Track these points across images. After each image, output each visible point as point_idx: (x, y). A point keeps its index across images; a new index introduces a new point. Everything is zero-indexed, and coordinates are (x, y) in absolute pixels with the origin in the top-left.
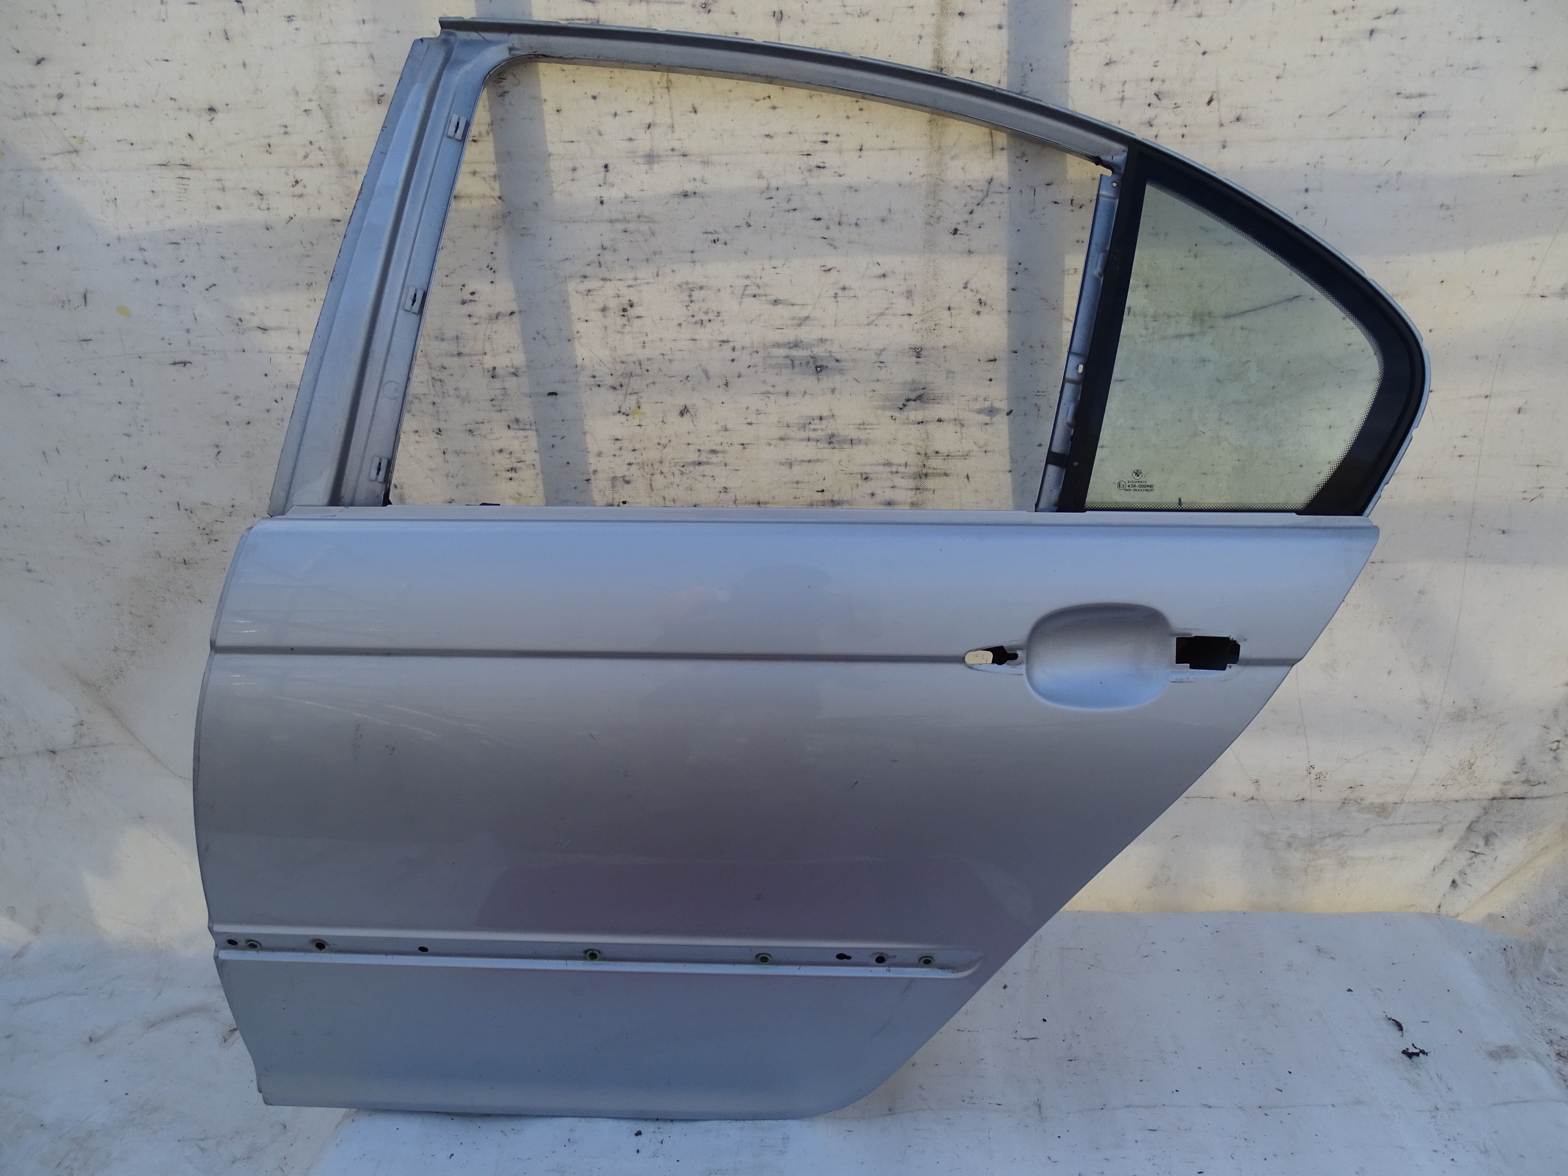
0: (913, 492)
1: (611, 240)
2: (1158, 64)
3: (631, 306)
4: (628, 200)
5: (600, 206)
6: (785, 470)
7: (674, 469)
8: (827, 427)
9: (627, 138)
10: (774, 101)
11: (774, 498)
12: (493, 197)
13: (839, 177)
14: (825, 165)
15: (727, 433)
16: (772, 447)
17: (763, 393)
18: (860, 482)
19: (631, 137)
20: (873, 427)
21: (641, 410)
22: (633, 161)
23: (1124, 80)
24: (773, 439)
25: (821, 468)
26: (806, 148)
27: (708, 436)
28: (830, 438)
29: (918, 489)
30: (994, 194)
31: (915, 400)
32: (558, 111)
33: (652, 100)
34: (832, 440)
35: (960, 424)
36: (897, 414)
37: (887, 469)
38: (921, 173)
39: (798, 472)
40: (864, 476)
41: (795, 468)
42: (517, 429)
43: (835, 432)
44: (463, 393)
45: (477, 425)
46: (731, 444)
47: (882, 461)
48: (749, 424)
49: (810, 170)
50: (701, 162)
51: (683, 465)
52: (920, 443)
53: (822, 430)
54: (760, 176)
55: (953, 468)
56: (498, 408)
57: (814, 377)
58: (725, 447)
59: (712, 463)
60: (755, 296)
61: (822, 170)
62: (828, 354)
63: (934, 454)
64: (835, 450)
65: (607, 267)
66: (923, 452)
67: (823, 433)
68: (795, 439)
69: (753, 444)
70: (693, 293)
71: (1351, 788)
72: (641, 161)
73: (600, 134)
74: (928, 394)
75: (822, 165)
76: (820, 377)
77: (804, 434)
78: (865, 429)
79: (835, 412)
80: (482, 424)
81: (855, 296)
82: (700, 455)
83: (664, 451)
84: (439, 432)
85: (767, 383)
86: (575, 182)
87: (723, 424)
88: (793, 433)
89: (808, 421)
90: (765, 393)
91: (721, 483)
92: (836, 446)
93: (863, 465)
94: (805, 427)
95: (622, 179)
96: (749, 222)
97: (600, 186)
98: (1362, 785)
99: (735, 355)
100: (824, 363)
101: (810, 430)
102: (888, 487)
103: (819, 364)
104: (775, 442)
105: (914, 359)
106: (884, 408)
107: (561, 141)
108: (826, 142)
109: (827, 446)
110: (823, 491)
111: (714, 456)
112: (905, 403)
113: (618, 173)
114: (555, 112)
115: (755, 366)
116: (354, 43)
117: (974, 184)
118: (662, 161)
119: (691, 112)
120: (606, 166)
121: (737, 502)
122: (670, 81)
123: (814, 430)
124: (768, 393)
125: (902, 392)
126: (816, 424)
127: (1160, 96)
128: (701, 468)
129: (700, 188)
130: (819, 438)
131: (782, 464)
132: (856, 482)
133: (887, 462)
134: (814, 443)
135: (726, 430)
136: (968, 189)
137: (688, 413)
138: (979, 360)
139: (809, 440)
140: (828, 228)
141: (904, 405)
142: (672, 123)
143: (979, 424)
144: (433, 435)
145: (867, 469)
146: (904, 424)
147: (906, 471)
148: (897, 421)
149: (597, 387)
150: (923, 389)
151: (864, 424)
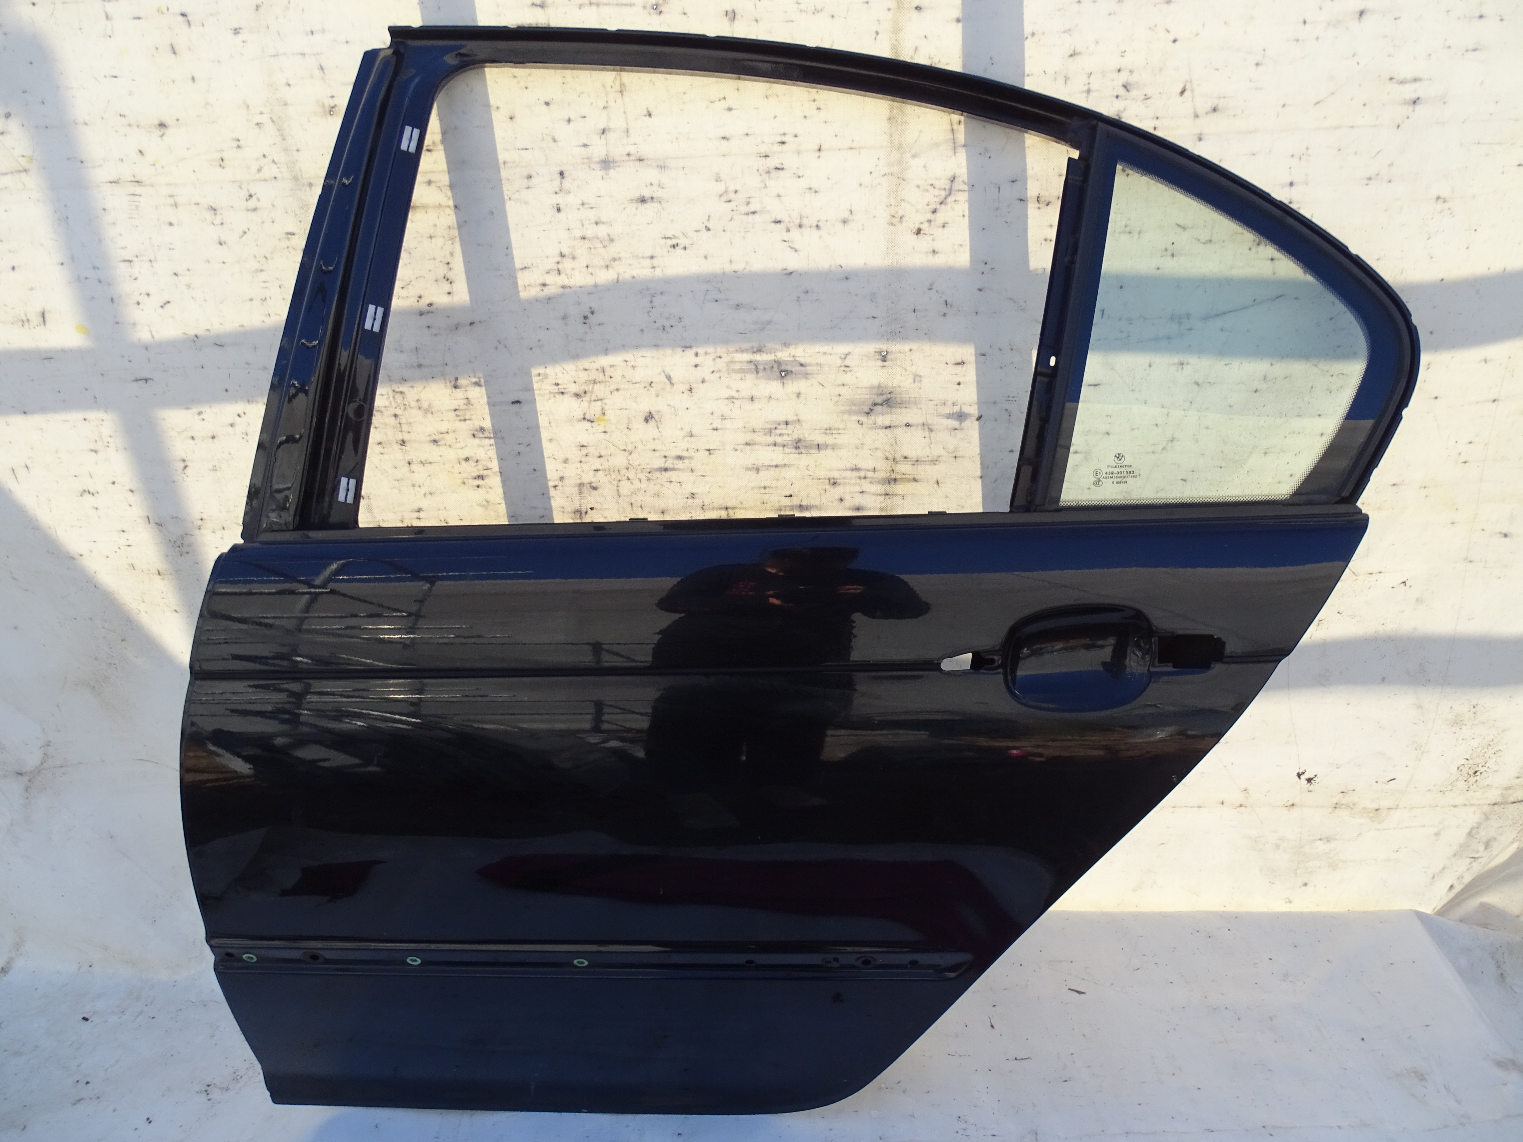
0: (882, 498)
1: (569, 247)
2: (1125, 54)
3: (592, 313)
4: (585, 206)
5: (557, 214)
6: (752, 474)
7: (640, 476)
8: (793, 432)
9: (582, 144)
10: (730, 103)
11: (742, 503)
12: (449, 207)
13: (798, 179)
14: (783, 166)
15: (692, 439)
16: (738, 452)
17: (727, 399)
18: (828, 487)
19: (586, 142)
20: (840, 431)
21: (605, 417)
22: (589, 167)
23: (1090, 72)
24: (739, 444)
25: (789, 474)
26: (763, 149)
27: (674, 442)
28: (796, 443)
29: (888, 494)
30: (957, 193)
31: (882, 404)
32: (511, 118)
33: (606, 105)
34: (798, 445)
35: (929, 429)
36: (863, 419)
37: (856, 474)
38: (883, 173)
39: (765, 477)
40: (832, 481)
41: (762, 473)
42: (482, 438)
43: (802, 437)
44: (425, 405)
45: (442, 436)
46: (697, 450)
47: (849, 466)
48: (714, 429)
49: (768, 172)
50: (657, 166)
51: (649, 471)
52: (888, 448)
53: (788, 435)
54: (718, 180)
55: (923, 473)
56: (462, 418)
57: (779, 381)
58: (691, 453)
59: (678, 469)
60: (717, 301)
61: (780, 172)
62: (791, 359)
63: (902, 459)
64: (802, 455)
65: (567, 275)
66: (891, 457)
67: (790, 438)
68: (760, 444)
69: (719, 450)
70: (654, 299)
71: (1343, 792)
72: (597, 166)
73: (555, 140)
74: (895, 398)
75: (780, 166)
76: (784, 381)
77: (771, 440)
78: (832, 434)
79: (802, 418)
80: (446, 435)
81: (817, 300)
82: (666, 461)
83: (630, 457)
84: (403, 443)
85: (731, 388)
86: (530, 190)
87: (688, 430)
88: (759, 438)
89: (774, 426)
90: (730, 399)
91: (688, 489)
92: (803, 451)
93: (830, 470)
94: (771, 432)
95: (578, 187)
96: (708, 226)
97: (556, 193)
98: (1354, 790)
99: (697, 360)
100: (789, 368)
101: (776, 435)
102: (856, 492)
103: (783, 367)
104: (741, 447)
105: (880, 363)
106: (850, 413)
107: (515, 149)
108: (783, 143)
109: (794, 451)
110: (791, 496)
111: (681, 462)
112: (872, 408)
113: (574, 180)
114: (509, 120)
115: (720, 371)
116: (303, 54)
117: (937, 183)
118: (619, 166)
119: (645, 116)
120: (562, 174)
121: (704, 507)
122: (623, 84)
123: (780, 435)
124: (733, 398)
125: (868, 396)
126: (782, 429)
127: (1128, 87)
128: (667, 475)
129: (658, 193)
130: (785, 443)
131: (748, 469)
132: (824, 487)
133: (855, 467)
134: (781, 448)
135: (691, 436)
136: (931, 188)
137: (653, 419)
138: (947, 363)
139: (775, 445)
140: (788, 231)
141: (871, 410)
142: (627, 128)
143: (948, 429)
144: (397, 447)
145: (836, 474)
146: (872, 428)
147: (874, 476)
148: (864, 426)
149: (561, 396)
150: (890, 393)
151: (830, 429)
